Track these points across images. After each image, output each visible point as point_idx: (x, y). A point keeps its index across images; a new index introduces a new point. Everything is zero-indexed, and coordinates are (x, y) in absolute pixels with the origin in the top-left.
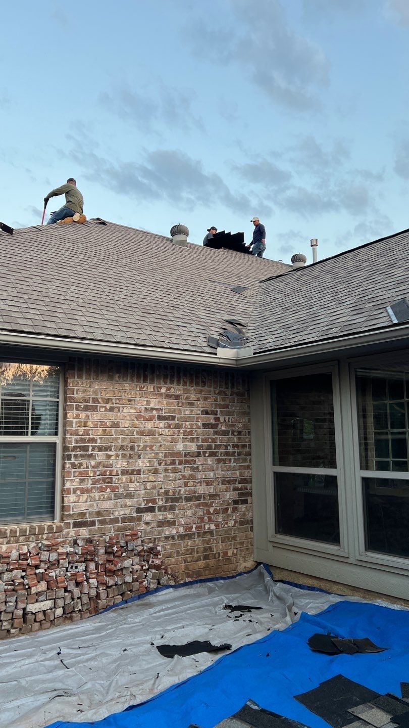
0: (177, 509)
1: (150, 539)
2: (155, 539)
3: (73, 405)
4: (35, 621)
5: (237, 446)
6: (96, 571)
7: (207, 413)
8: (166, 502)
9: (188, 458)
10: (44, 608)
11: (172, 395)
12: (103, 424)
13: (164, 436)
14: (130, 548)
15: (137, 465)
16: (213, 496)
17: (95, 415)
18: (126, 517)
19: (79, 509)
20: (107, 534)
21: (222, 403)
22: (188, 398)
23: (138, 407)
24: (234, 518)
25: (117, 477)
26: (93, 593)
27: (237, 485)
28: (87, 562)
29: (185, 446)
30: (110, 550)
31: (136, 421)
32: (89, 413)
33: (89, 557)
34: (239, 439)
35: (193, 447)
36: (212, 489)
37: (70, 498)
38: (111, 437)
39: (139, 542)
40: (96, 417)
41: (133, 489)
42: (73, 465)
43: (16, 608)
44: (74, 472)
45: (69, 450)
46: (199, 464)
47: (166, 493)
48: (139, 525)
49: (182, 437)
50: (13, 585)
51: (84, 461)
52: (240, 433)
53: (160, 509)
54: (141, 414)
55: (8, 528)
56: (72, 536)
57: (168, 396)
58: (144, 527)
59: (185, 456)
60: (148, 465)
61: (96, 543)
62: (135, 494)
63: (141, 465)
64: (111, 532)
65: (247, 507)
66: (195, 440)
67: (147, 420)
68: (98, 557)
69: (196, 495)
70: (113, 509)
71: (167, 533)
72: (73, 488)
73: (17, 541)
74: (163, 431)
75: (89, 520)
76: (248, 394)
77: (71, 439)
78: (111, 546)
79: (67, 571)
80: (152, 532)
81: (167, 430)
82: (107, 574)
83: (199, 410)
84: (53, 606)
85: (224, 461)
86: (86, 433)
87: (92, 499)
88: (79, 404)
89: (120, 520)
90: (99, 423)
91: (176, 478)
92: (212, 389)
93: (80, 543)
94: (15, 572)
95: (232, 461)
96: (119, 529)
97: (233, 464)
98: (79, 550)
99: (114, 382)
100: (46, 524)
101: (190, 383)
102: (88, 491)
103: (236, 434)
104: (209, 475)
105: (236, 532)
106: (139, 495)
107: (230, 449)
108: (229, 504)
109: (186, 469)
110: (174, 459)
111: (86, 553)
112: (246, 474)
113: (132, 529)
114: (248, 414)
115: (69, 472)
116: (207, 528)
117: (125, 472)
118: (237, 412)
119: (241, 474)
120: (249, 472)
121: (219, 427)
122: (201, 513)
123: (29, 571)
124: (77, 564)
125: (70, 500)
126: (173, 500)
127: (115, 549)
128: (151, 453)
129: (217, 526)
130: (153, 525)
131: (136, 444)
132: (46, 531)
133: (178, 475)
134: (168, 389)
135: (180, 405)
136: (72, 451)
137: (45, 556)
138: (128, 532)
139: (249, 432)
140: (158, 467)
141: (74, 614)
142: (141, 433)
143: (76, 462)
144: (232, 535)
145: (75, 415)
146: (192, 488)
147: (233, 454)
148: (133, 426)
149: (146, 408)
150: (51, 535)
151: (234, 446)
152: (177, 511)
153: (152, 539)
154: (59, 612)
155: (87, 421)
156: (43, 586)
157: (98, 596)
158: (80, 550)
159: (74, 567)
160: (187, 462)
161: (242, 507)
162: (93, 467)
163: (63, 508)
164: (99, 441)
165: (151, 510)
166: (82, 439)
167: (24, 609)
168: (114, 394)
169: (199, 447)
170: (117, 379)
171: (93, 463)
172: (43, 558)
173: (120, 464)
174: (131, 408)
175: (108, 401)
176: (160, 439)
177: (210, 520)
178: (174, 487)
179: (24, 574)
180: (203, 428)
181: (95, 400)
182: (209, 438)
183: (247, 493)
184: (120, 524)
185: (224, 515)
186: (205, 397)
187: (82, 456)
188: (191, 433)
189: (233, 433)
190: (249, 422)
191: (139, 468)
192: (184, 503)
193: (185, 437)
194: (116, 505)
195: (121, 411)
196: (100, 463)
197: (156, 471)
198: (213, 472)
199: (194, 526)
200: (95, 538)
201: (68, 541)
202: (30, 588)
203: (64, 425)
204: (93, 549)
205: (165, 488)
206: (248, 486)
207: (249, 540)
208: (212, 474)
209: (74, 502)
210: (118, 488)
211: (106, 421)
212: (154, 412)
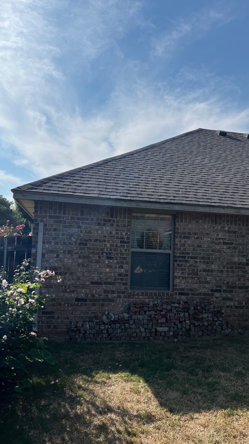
0: (234, 292)
1: (218, 306)
3: (178, 235)
4: (161, 335)
6: (189, 317)
8: (227, 288)
9: (241, 266)
10: (165, 330)
11: (231, 231)
12: (193, 245)
13: (226, 253)
15: (211, 268)
17: (189, 241)
18: (205, 293)
19: (181, 287)
20: (195, 300)
22: (241, 233)
23: (212, 237)
25: (200, 273)
26: (188, 327)
28: (185, 312)
29: (239, 259)
30: (196, 308)
31: (211, 245)
32: (186, 240)
33: (186, 310)
35: (244, 260)
38: (198, 252)
39: (212, 306)
40: (189, 242)
41: (209, 280)
42: (178, 265)
43: (152, 328)
44: (179, 268)
45: (176, 257)
46: (247, 269)
47: (228, 283)
48: (212, 298)
49: (237, 254)
50: (151, 318)
51: (184, 263)
53: (224, 291)
54: (214, 241)
55: (149, 292)
56: (178, 299)
57: (229, 232)
58: (215, 299)
59: (239, 264)
60: (217, 268)
61: (189, 304)
62: (210, 282)
63: (213, 267)
64: (197, 299)
66: (245, 256)
67: (217, 244)
68: (190, 311)
69: (246, 286)
70: (199, 289)
71: (228, 304)
72: (178, 276)
73: (153, 298)
74: (226, 250)
75: (186, 292)
77: (177, 252)
78: (197, 306)
79: (175, 315)
80: (219, 303)
81: (228, 250)
82: (195, 320)
84: (169, 330)
86: (185, 249)
87: (188, 282)
88: (181, 235)
89: (202, 294)
90: (191, 245)
91: (233, 276)
93: (182, 303)
94: (151, 312)
96: (201, 299)
98: (181, 306)
99: (199, 224)
100: (166, 292)
101: (242, 224)
102: (186, 278)
106: (212, 283)
109: (239, 272)
110: (233, 266)
111: (185, 308)
113: (208, 300)
115: (177, 268)
123: (158, 312)
124: (180, 313)
125: (177, 282)
126: (231, 288)
128: (219, 262)
130: (220, 299)
131: (211, 257)
132: (166, 295)
133: (235, 275)
134: (229, 228)
135: (236, 236)
136: (178, 258)
137: (165, 306)
140: (223, 269)
141: (179, 336)
142: (214, 251)
143: (180, 264)
145: (179, 240)
146: (243, 282)
148: (209, 247)
149: (216, 238)
150: (168, 297)
152: (234, 294)
153: (220, 306)
154: (171, 333)
155: (185, 244)
156: (164, 320)
157: (190, 329)
159: (178, 314)
160: (240, 268)
162: (188, 266)
163: (174, 285)
164: (191, 254)
165: (219, 291)
166: (182, 252)
167: (156, 329)
168: (199, 230)
169: (247, 260)
170: (201, 223)
171: (188, 265)
173: (202, 266)
174: (208, 238)
175: (195, 234)
176: (224, 254)
178: (232, 280)
179: (155, 313)
181: (189, 233)
184: (203, 297)
187: (183, 261)
188: (243, 252)
192: (238, 290)
193: (239, 254)
194: (200, 287)
195: (202, 239)
196: (192, 265)
200: (189, 302)
202: (158, 320)
203: (174, 245)
204: (188, 306)
205: (227, 281)
209: (179, 283)
210: (201, 278)
211: (195, 244)
212: (221, 240)
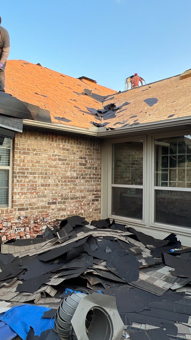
0: (66, 203)
2: (56, 217)
3: (18, 151)
5: (95, 174)
6: (30, 231)
7: (82, 158)
8: (62, 200)
9: (72, 180)
11: (65, 149)
12: (32, 161)
13: (61, 168)
14: (45, 221)
15: (48, 182)
16: (83, 197)
17: (28, 157)
18: (43, 206)
19: (21, 202)
20: (34, 214)
21: (89, 154)
22: (73, 150)
23: (49, 154)
24: (92, 208)
25: (39, 187)
27: (94, 193)
28: (25, 227)
29: (71, 174)
30: (36, 221)
31: (48, 161)
32: (25, 156)
33: (26, 225)
34: (96, 171)
35: (75, 175)
36: (83, 194)
37: (16, 197)
38: (36, 168)
41: (46, 193)
42: (18, 181)
44: (18, 184)
45: (16, 173)
46: (77, 182)
47: (62, 195)
48: (49, 210)
49: (69, 169)
51: (23, 179)
52: (96, 168)
53: (59, 203)
54: (51, 157)
56: (17, 215)
57: (64, 149)
58: (51, 211)
59: (71, 178)
60: (53, 182)
61: (29, 218)
62: (48, 195)
64: (36, 213)
65: (98, 202)
66: (76, 171)
67: (53, 160)
68: (30, 225)
69: (76, 197)
70: (37, 203)
71: (62, 214)
72: (18, 192)
74: (61, 166)
75: (25, 207)
76: (101, 150)
77: (17, 168)
79: (16, 231)
80: (55, 213)
82: (35, 233)
83: (78, 157)
85: (89, 181)
86: (24, 165)
87: (27, 197)
88: (21, 151)
89: (40, 207)
90: (30, 161)
91: (66, 188)
92: (84, 147)
93: (22, 218)
95: (93, 181)
96: (40, 212)
97: (93, 183)
99: (37, 141)
100: (5, 209)
101: (74, 143)
102: (25, 194)
103: (94, 169)
104: (82, 187)
105: (93, 214)
106: (49, 196)
107: (92, 176)
108: (90, 201)
109: (71, 185)
110: (66, 180)
111: (25, 223)
112: (99, 187)
113: (46, 212)
114: (100, 159)
115: (16, 184)
116: (80, 212)
117: (42, 185)
118: (95, 158)
119: (96, 188)
120: (100, 187)
121: (87, 165)
122: (77, 205)
124: (20, 228)
125: (16, 198)
126: (65, 199)
127: (39, 221)
128: (55, 177)
129: (85, 211)
130: (55, 210)
131: (48, 172)
132: (5, 212)
133: (68, 187)
134: (64, 146)
135: (69, 154)
136: (17, 174)
138: (44, 213)
139: (100, 168)
140: (58, 183)
142: (50, 166)
143: (19, 179)
144: (91, 215)
145: (18, 156)
146: (74, 193)
147: (93, 178)
148: (46, 163)
149: (53, 154)
150: (7, 214)
151: (93, 174)
152: (67, 204)
153: (55, 217)
155: (25, 160)
156: (4, 238)
158: (22, 221)
159: (19, 230)
161: (96, 203)
162: (27, 182)
163: (13, 201)
164: (30, 170)
165: (54, 203)
166: (22, 168)
168: (38, 147)
169: (77, 174)
170: (39, 139)
171: (27, 180)
172: (4, 225)
173: (40, 181)
174: (46, 154)
175: (34, 150)
176: (59, 170)
177: (82, 208)
178: (65, 192)
180: (79, 166)
181: (28, 149)
182: (82, 170)
183: (99, 196)
184: (40, 210)
185: (88, 206)
186: (80, 150)
187: (22, 176)
188: (74, 167)
189: (93, 168)
190: (101, 163)
191: (49, 183)
192: (70, 200)
193: (71, 169)
194: (38, 201)
195: (41, 155)
196: (31, 180)
197: (57, 185)
198: (84, 186)
199: (74, 211)
200: (28, 216)
201: (15, 217)
203: (13, 161)
204: (28, 221)
205: (61, 193)
206: (99, 193)
207: (99, 218)
208: (83, 187)
209: (19, 199)
210: (39, 193)
211: (34, 160)
212: (57, 157)
